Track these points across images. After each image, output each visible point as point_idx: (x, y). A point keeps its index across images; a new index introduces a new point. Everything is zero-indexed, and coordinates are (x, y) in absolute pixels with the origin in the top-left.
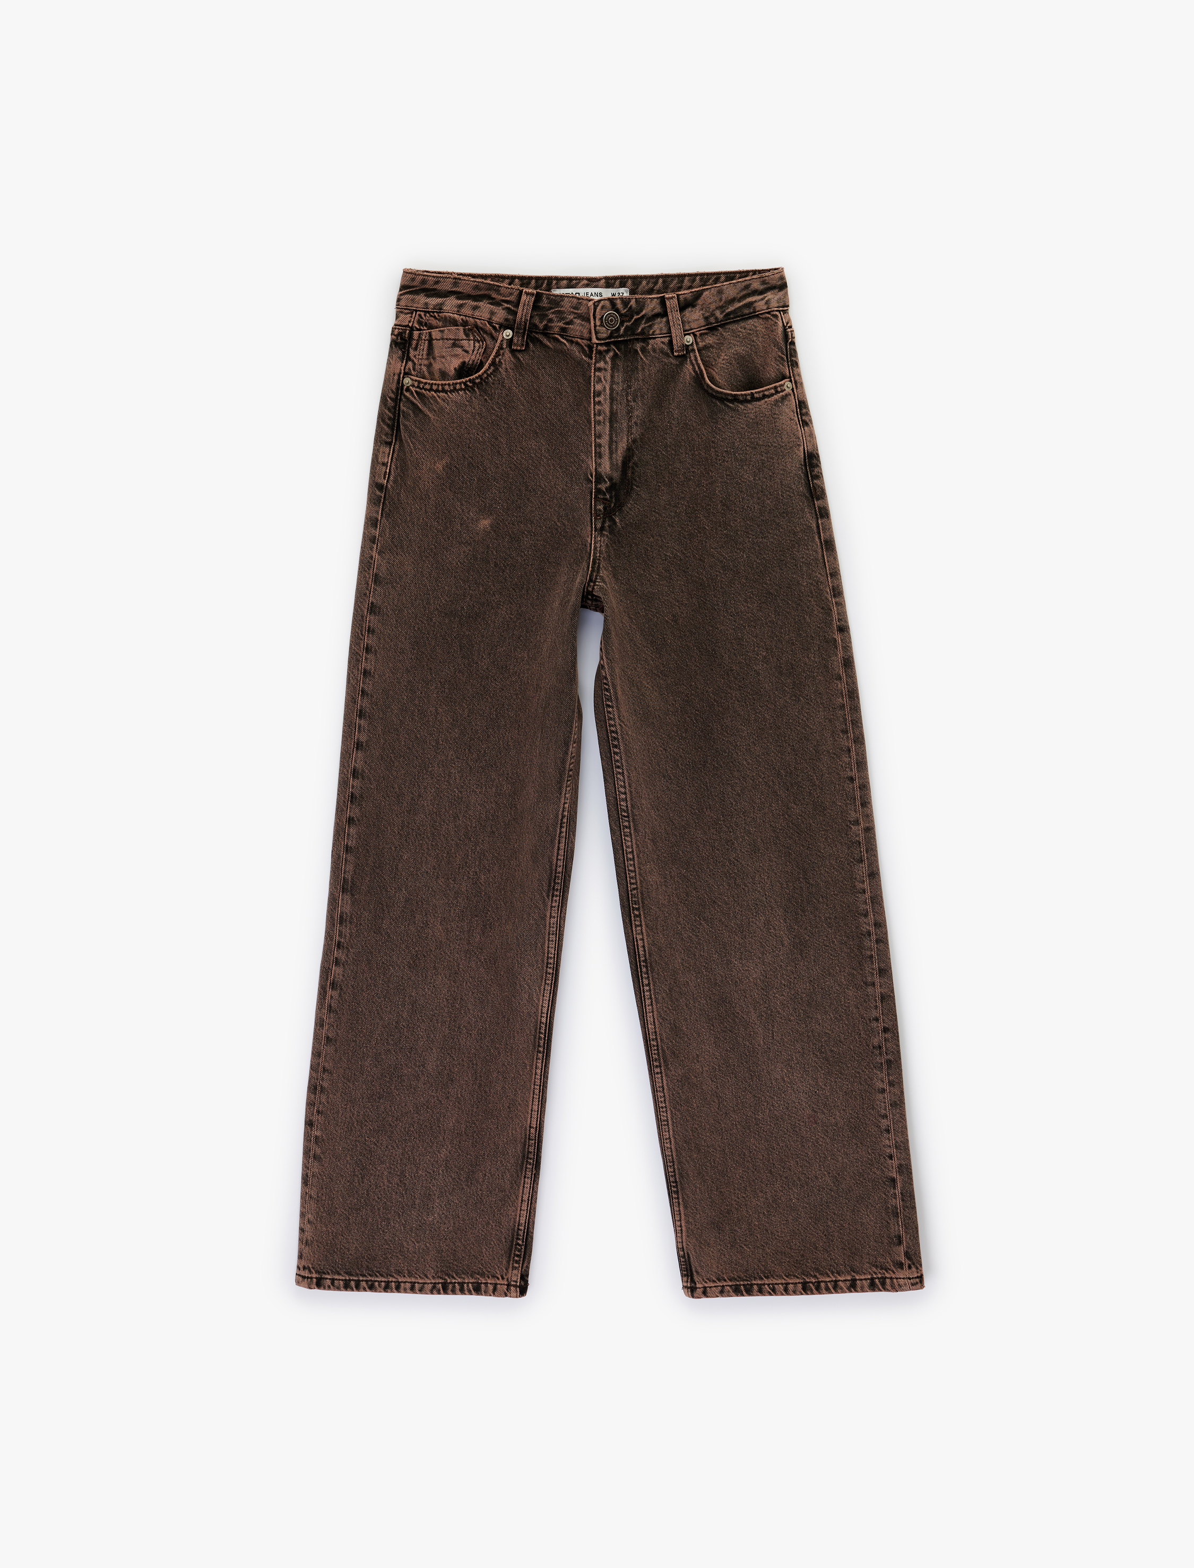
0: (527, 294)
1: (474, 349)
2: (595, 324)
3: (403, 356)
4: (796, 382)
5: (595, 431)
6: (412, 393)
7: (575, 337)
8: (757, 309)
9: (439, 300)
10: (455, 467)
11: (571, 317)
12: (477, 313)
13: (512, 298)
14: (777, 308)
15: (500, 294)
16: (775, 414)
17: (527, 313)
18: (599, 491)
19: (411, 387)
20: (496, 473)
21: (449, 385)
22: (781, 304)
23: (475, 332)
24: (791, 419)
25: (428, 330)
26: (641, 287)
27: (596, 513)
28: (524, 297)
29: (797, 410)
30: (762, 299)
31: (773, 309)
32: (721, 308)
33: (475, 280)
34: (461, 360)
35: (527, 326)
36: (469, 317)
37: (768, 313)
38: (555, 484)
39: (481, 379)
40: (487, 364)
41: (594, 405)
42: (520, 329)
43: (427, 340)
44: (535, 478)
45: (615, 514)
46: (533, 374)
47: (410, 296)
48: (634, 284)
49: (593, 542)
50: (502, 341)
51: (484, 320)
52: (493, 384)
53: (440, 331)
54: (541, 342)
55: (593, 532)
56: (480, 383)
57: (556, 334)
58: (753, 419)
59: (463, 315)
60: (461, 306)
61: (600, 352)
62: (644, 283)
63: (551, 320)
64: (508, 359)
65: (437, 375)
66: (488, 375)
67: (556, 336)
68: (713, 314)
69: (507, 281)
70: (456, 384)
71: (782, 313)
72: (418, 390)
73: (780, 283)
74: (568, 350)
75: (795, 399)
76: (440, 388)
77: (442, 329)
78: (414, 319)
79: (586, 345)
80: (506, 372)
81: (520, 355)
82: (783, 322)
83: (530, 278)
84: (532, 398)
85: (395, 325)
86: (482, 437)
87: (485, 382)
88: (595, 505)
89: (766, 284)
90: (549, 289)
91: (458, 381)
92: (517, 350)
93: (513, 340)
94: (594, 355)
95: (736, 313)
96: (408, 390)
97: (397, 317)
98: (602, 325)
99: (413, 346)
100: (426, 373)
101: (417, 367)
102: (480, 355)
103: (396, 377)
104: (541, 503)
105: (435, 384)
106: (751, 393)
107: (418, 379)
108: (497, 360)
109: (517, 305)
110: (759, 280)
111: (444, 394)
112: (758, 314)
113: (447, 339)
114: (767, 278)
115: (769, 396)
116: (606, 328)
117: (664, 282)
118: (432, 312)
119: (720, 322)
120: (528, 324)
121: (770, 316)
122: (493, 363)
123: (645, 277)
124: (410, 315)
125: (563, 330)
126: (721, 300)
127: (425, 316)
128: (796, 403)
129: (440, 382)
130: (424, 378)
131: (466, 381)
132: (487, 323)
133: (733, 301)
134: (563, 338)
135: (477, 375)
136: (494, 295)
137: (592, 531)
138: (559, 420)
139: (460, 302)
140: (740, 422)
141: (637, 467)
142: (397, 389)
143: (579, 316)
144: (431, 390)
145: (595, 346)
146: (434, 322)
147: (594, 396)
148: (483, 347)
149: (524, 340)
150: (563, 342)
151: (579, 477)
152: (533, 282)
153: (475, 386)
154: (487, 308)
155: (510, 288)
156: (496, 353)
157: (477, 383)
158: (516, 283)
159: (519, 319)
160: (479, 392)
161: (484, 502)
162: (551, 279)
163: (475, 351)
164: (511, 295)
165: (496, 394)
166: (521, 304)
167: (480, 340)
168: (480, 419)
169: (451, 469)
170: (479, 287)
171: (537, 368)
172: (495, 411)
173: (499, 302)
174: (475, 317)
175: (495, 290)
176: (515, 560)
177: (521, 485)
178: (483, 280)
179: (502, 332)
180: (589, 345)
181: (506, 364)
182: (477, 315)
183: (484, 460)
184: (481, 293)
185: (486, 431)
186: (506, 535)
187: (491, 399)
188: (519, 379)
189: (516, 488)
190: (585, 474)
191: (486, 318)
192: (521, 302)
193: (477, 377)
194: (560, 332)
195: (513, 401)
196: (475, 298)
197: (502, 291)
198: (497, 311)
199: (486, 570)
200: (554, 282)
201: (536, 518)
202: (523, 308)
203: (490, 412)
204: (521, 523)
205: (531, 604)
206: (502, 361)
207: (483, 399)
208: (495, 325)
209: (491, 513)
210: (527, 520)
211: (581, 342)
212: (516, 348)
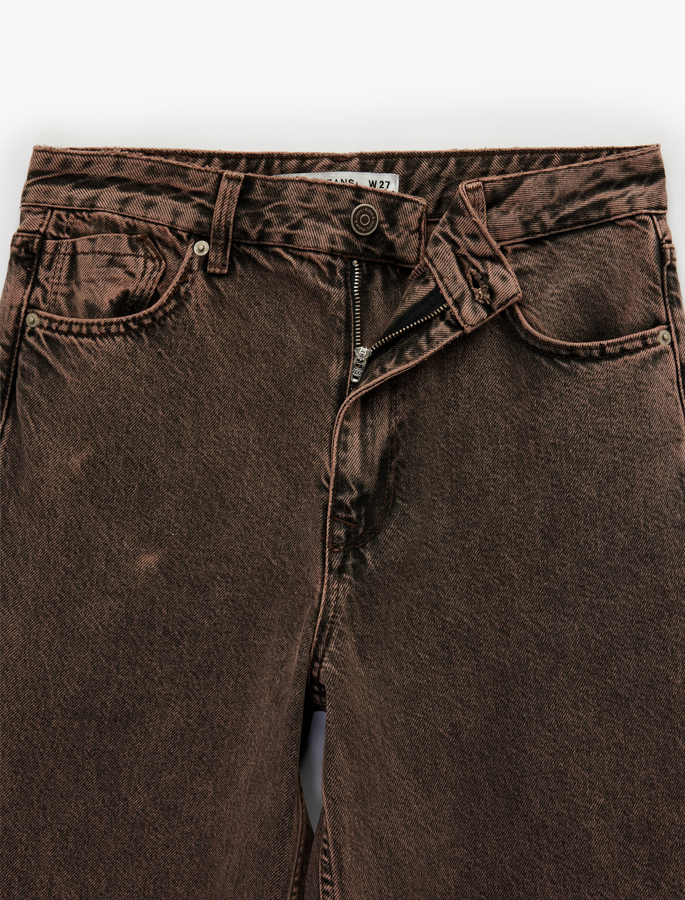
0: (230, 179)
1: (144, 271)
3: (28, 278)
4: (677, 332)
6: (39, 340)
7: (306, 251)
8: (613, 211)
9: (91, 193)
10: (103, 463)
11: (299, 215)
12: (152, 214)
13: (206, 188)
14: (647, 209)
15: (189, 182)
16: (640, 383)
17: (229, 213)
18: (338, 505)
19: (38, 330)
20: (172, 476)
21: (99, 325)
22: (654, 204)
23: (148, 244)
24: (668, 395)
25: (70, 238)
26: (418, 172)
27: (332, 543)
28: (224, 184)
29: (678, 379)
30: (622, 196)
31: (640, 211)
32: (552, 208)
33: (148, 157)
34: (122, 288)
35: (230, 234)
36: (139, 219)
37: (632, 217)
39: (154, 319)
40: (165, 295)
42: (219, 238)
43: (69, 254)
44: (237, 487)
45: (364, 546)
46: (240, 314)
47: (44, 187)
48: (407, 166)
49: (324, 592)
50: (191, 259)
51: (163, 225)
52: (174, 328)
53: (90, 240)
54: (255, 262)
55: (326, 574)
56: (152, 326)
57: (277, 246)
58: (603, 391)
59: (129, 217)
60: (126, 202)
62: (425, 164)
63: (268, 223)
64: (200, 289)
65: (81, 310)
66: (166, 313)
67: (278, 250)
68: (537, 218)
69: (201, 161)
70: (111, 324)
71: (655, 218)
72: (48, 333)
73: (653, 169)
74: (296, 273)
75: (676, 361)
76: (84, 330)
77: (93, 236)
78: (49, 221)
79: (323, 263)
80: (197, 310)
81: (220, 284)
82: (657, 233)
83: (238, 156)
84: (237, 354)
85: (19, 230)
86: (151, 416)
87: (159, 324)
88: (332, 529)
89: (630, 170)
90: (267, 173)
91: (115, 320)
92: (214, 275)
93: (208, 258)
95: (578, 218)
96: (33, 333)
97: (22, 218)
99: (45, 263)
100: (64, 308)
101: (50, 297)
102: (154, 281)
103: (15, 313)
105: (77, 324)
106: (601, 345)
107: (49, 315)
108: (183, 289)
109: (213, 201)
110: (617, 163)
111: (90, 341)
112: (614, 221)
113: (100, 253)
114: (631, 160)
115: (631, 352)
117: (458, 163)
118: (78, 210)
119: (549, 231)
120: (231, 231)
121: (634, 223)
122: (176, 294)
123: (427, 155)
124: (41, 216)
125: (287, 238)
126: (552, 194)
127: (67, 216)
128: (677, 368)
129: (85, 321)
130: (60, 313)
131: (128, 321)
132: (168, 230)
133: (572, 197)
134: (288, 253)
135: (146, 312)
136: (177, 183)
137: (324, 572)
139: (126, 195)
140: (578, 395)
141: (404, 467)
143: (313, 214)
144: (69, 333)
146: (81, 226)
148: (160, 267)
149: (225, 258)
150: (288, 260)
151: (307, 484)
152: (243, 163)
153: (142, 330)
154: (168, 205)
155: (203, 171)
156: (181, 278)
157: (145, 325)
158: (215, 164)
159: (216, 222)
160: (149, 339)
161: (148, 524)
162: (271, 158)
163: (147, 274)
164: (205, 182)
165: (178, 346)
166: (220, 197)
167: (155, 256)
168: (148, 386)
169: (94, 467)
170: (155, 170)
171: (248, 305)
172: (176, 373)
173: (186, 195)
174: (147, 219)
175: (179, 175)
176: (198, 624)
177: (212, 498)
178: (162, 159)
179: (191, 245)
180: (330, 262)
181: (197, 297)
182: (152, 216)
183: (152, 455)
184: (158, 180)
185: (159, 407)
186: (185, 581)
187: (169, 352)
188: (218, 323)
189: (205, 503)
190: (318, 478)
191: (166, 221)
192: (219, 194)
193: (146, 315)
194: (284, 243)
195: (207, 359)
196: (148, 188)
197: (191, 177)
198: (184, 210)
199: (148, 641)
200: (276, 164)
201: (236, 553)
202: (223, 203)
203: (167, 374)
204: (211, 561)
205: (224, 700)
206: (190, 291)
207: (155, 352)
208: (180, 232)
209: (160, 545)
210: (221, 556)
211: (317, 258)
212: (211, 270)
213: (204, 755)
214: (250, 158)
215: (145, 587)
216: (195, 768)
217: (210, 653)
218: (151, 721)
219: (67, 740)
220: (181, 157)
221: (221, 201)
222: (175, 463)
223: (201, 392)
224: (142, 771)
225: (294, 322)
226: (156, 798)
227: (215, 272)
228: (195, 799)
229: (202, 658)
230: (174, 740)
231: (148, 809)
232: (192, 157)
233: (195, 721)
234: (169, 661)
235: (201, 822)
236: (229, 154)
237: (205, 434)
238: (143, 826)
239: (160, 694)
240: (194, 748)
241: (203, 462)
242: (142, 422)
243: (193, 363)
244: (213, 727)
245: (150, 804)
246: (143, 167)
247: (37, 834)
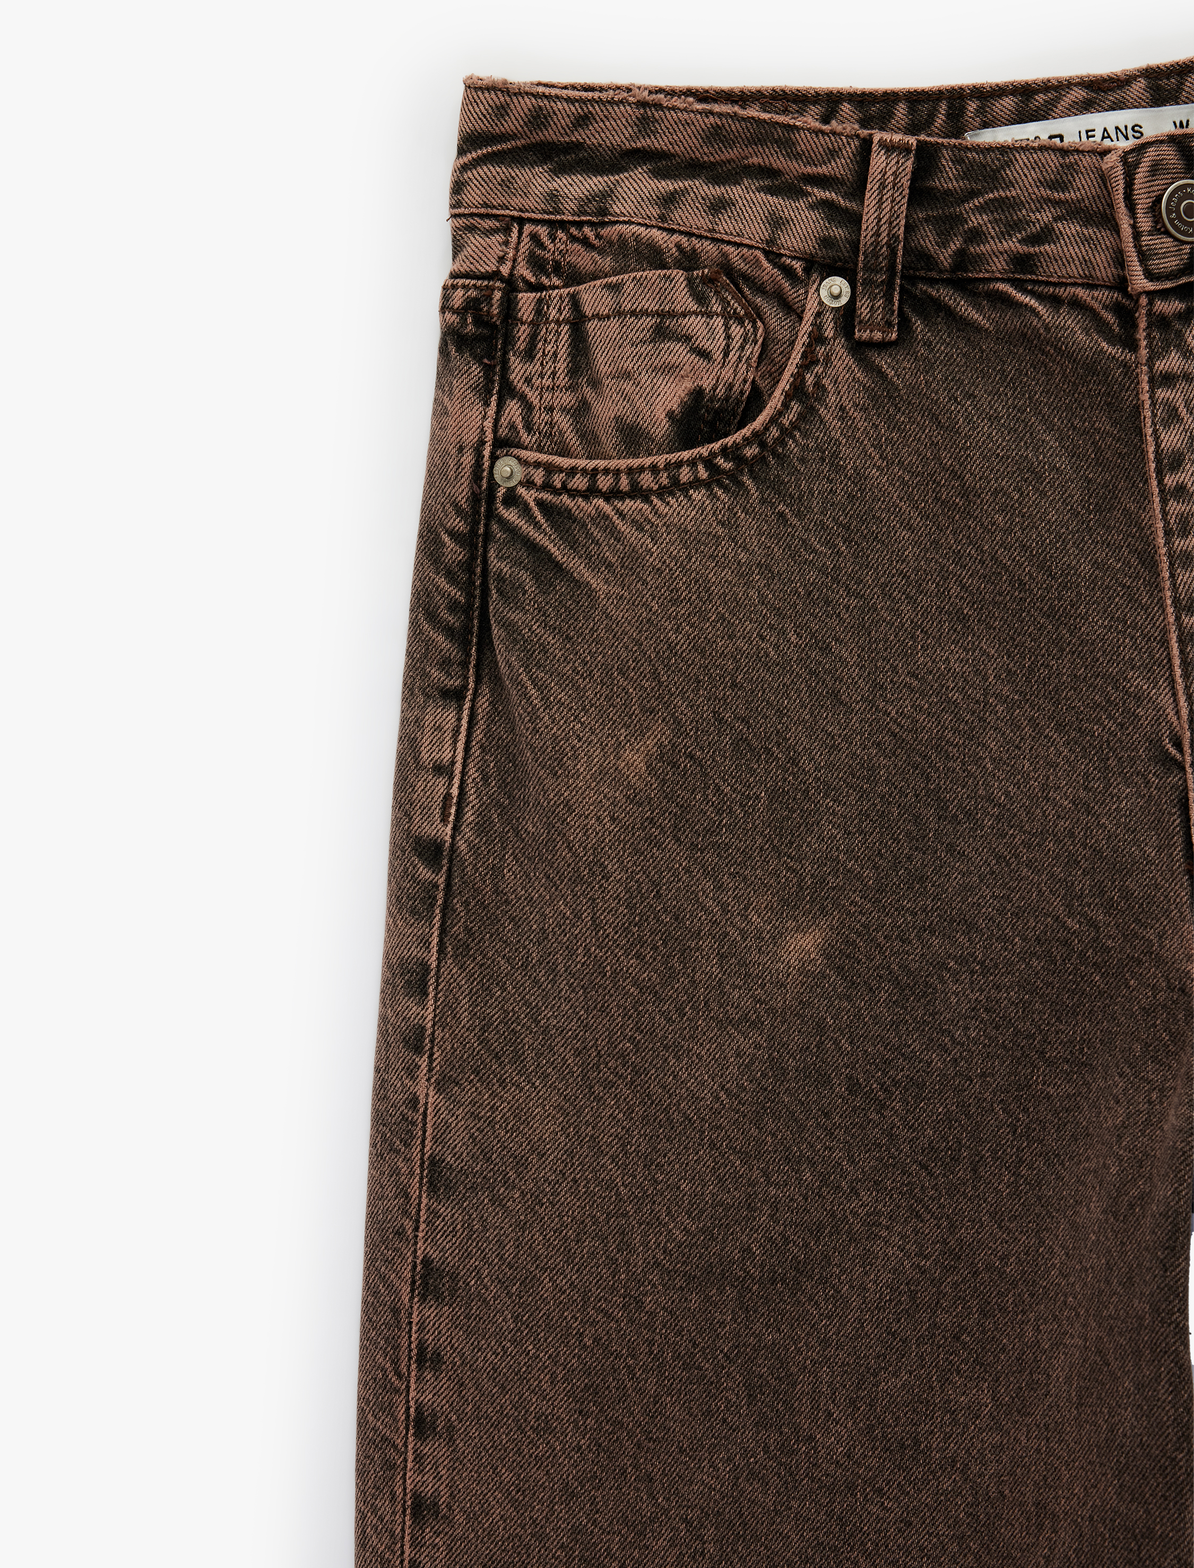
0: (889, 148)
1: (728, 345)
2: (1134, 227)
3: (489, 381)
5: (1174, 587)
6: (526, 511)
7: (1066, 285)
9: (596, 183)
10: (691, 756)
11: (1045, 216)
12: (726, 225)
13: (838, 167)
15: (798, 156)
17: (894, 216)
19: (522, 491)
20: (830, 766)
21: (654, 469)
23: (725, 287)
25: (563, 287)
28: (878, 161)
34: (688, 384)
35: (901, 258)
36: (700, 237)
38: (1044, 787)
39: (763, 445)
40: (777, 393)
41: (1164, 502)
42: (874, 270)
43: (567, 321)
44: (972, 776)
46: (935, 418)
47: (497, 172)
50: (819, 314)
51: (750, 247)
52: (802, 460)
53: (608, 286)
54: (950, 314)
56: (760, 459)
57: (998, 280)
59: (681, 233)
60: (669, 200)
61: (1161, 322)
63: (976, 235)
64: (844, 376)
65: (609, 440)
66: (783, 430)
67: (1001, 286)
69: (815, 110)
70: (679, 464)
72: (546, 496)
74: (1047, 329)
76: (624, 483)
77: (614, 279)
78: (517, 249)
79: (1105, 307)
80: (842, 419)
81: (883, 361)
83: (890, 98)
84: (937, 499)
85: (454, 275)
86: (777, 646)
87: (773, 454)
90: (957, 127)
91: (686, 455)
92: (871, 344)
93: (854, 311)
94: (1141, 335)
96: (511, 499)
97: (457, 248)
98: (1159, 229)
99: (521, 345)
100: (572, 438)
101: (540, 418)
102: (749, 365)
103: (468, 459)
104: (1000, 858)
105: (606, 471)
107: (543, 457)
108: (810, 379)
109: (857, 191)
111: (639, 504)
113: (633, 313)
116: (1176, 239)
118: (574, 223)
120: (900, 253)
122: (797, 391)
124: (499, 239)
125: (1022, 263)
127: (553, 238)
129: (623, 463)
130: (565, 452)
131: (713, 455)
132: (762, 257)
134: (1025, 291)
135: (746, 431)
136: (775, 160)
138: (1041, 567)
139: (667, 186)
142: (475, 499)
143: (1074, 212)
144: (591, 492)
145: (1144, 301)
146: (584, 259)
147: (1160, 473)
148: (756, 335)
149: (890, 309)
150: (1026, 305)
151: (1129, 756)
152: (902, 111)
153: (742, 469)
154: (757, 204)
155: (827, 134)
156: (804, 355)
157: (747, 458)
158: (845, 115)
159: (868, 237)
160: (758, 488)
161: (794, 871)
162: (959, 98)
163: (733, 352)
164: (832, 155)
165: (813, 495)
166: (872, 186)
167: (742, 313)
168: (765, 586)
169: (675, 765)
170: (724, 133)
171: (950, 399)
172: (814, 551)
173: (793, 182)
174: (718, 236)
175: (776, 143)
176: (920, 1062)
177: (919, 802)
178: (736, 108)
179: (815, 286)
180: (1120, 302)
181: (840, 392)
182: (726, 228)
183: (787, 727)
184: (732, 154)
185: (789, 626)
186: (881, 977)
187: (799, 511)
188: (889, 441)
189: (904, 814)
190: (1155, 743)
191: (758, 239)
192: (870, 180)
193: (747, 438)
194: (1013, 273)
195: (874, 516)
196: (712, 171)
197: (803, 146)
198: (792, 214)
199: (819, 1109)
200: (970, 108)
201: (984, 910)
202: (881, 198)
203: (799, 556)
204: (933, 932)
205: (992, 1215)
206: (824, 380)
207: (773, 513)
208: (789, 261)
209: (822, 909)
210: (952, 920)
211: (1093, 298)
212: (865, 335)
213: (963, 1329)
214: (915, 101)
215: (801, 1001)
216: (947, 1359)
217: (951, 1122)
218: (843, 1271)
219: (679, 1333)
220: (771, 104)
221: (875, 194)
222: (833, 737)
223: (869, 587)
224: (837, 1375)
225: (1051, 428)
226: (871, 1428)
227: (871, 338)
228: (955, 1422)
229: (935, 1132)
230: (896, 1305)
231: (859, 1451)
232: (794, 102)
233: (936, 1262)
234: (867, 1145)
235: (975, 1469)
236: (871, 93)
237: (887, 672)
238: (851, 1488)
239: (855, 1214)
240: (941, 1318)
241: (889, 729)
242: (760, 660)
243: (847, 528)
244: (975, 1272)
245: (860, 1442)
246: (698, 128)
247: (642, 1534)
